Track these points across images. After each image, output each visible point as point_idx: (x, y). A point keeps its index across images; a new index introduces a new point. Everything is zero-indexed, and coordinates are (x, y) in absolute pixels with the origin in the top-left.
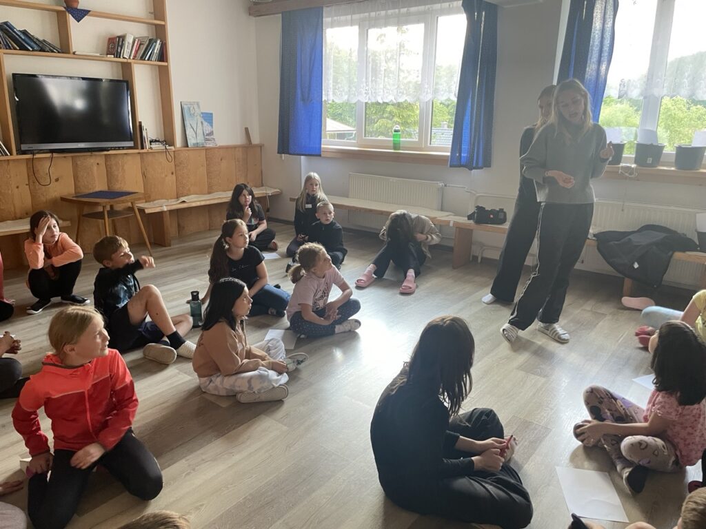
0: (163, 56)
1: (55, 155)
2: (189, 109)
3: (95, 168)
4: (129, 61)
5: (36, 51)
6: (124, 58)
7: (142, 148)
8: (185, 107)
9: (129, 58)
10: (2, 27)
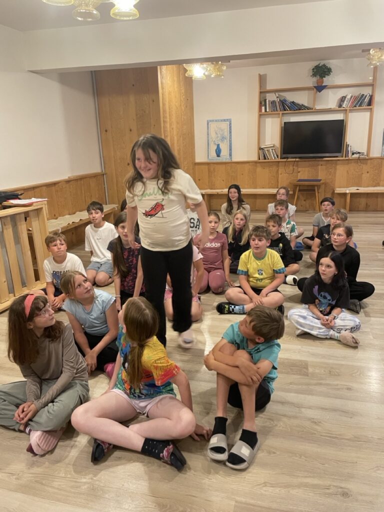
0: (370, 103)
1: (297, 160)
3: (320, 167)
4: (346, 109)
5: (297, 110)
6: (343, 107)
7: (345, 157)
9: (347, 107)
10: (282, 101)
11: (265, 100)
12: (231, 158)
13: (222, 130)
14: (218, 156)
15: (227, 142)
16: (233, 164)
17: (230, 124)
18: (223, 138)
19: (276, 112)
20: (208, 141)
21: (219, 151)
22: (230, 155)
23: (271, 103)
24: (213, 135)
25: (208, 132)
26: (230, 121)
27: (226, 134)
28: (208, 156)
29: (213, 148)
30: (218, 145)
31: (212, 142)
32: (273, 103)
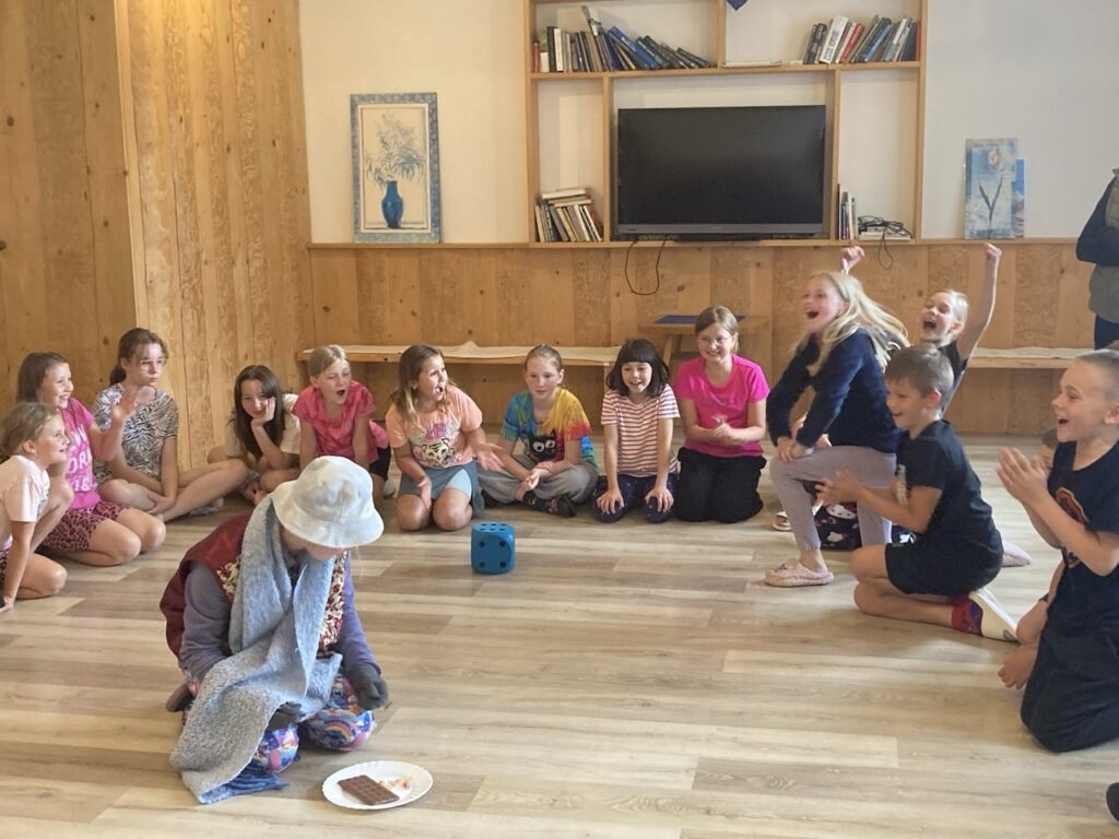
0: (912, 51)
1: (669, 244)
2: (985, 155)
3: (752, 271)
4: (830, 68)
5: (661, 68)
6: (821, 63)
8: (975, 150)
9: (834, 62)
10: (606, 37)
11: (550, 31)
12: (440, 233)
13: (405, 133)
14: (393, 222)
15: (423, 173)
16: (447, 256)
17: (434, 111)
18: (408, 162)
19: (589, 74)
20: (356, 169)
21: (394, 205)
22: (437, 221)
23: (572, 41)
24: (371, 147)
25: (354, 137)
26: (431, 100)
27: (420, 145)
28: (357, 222)
29: (374, 196)
30: (392, 186)
31: (371, 176)
32: (578, 40)
